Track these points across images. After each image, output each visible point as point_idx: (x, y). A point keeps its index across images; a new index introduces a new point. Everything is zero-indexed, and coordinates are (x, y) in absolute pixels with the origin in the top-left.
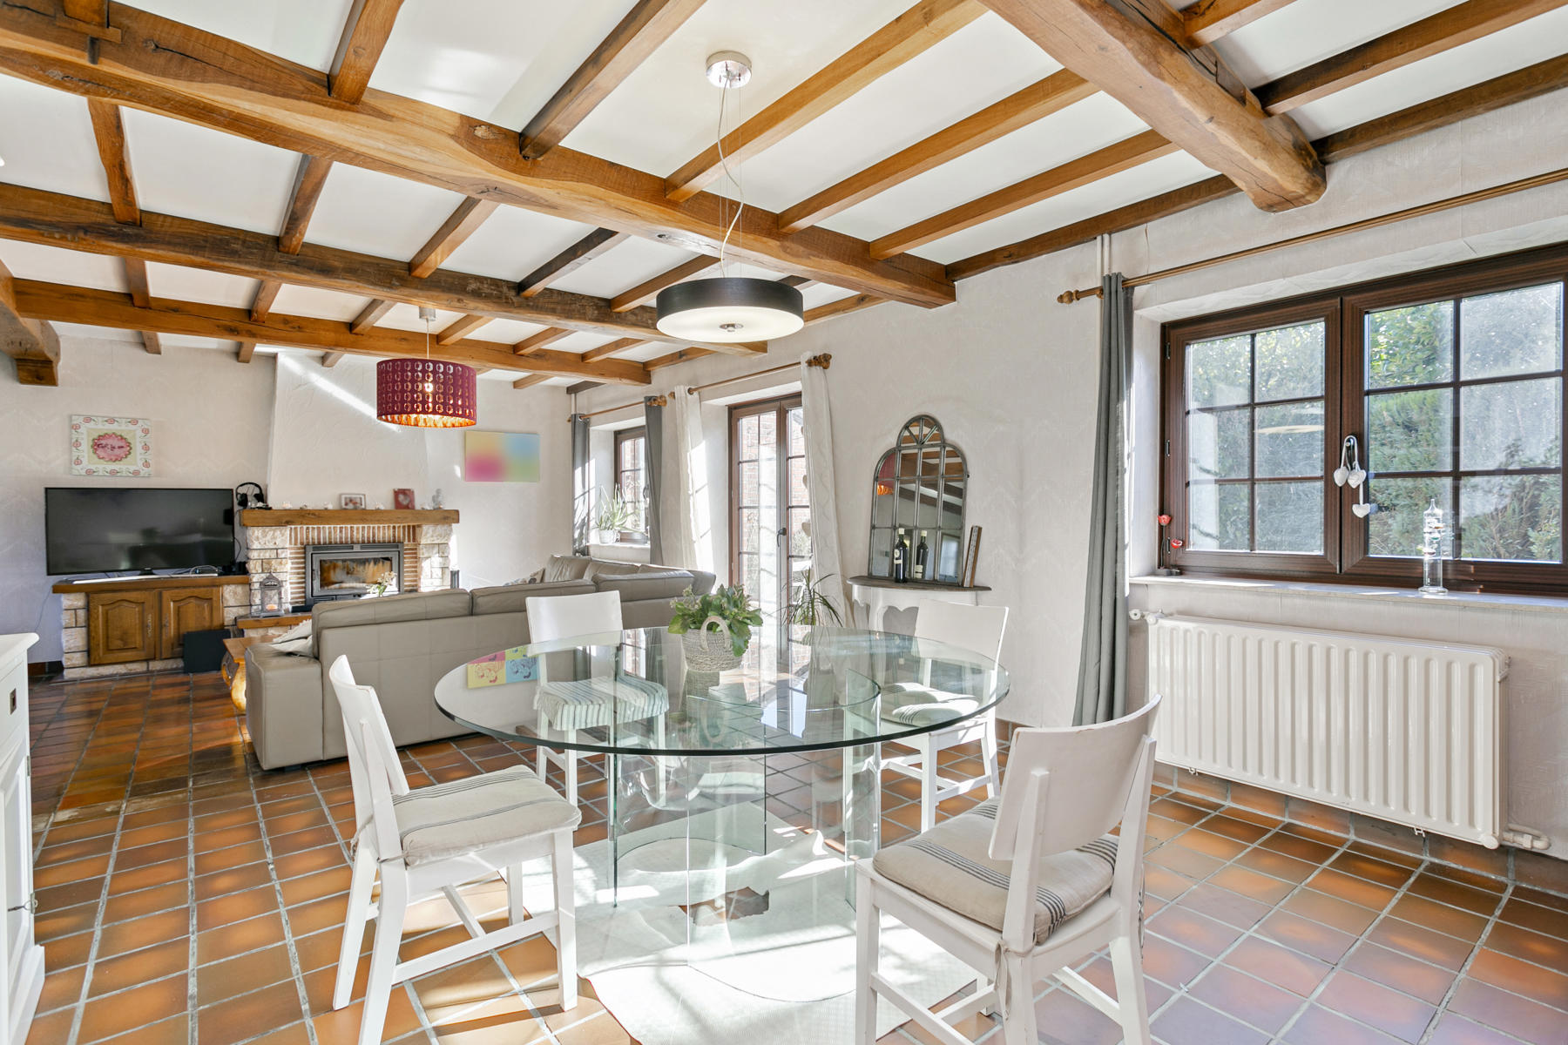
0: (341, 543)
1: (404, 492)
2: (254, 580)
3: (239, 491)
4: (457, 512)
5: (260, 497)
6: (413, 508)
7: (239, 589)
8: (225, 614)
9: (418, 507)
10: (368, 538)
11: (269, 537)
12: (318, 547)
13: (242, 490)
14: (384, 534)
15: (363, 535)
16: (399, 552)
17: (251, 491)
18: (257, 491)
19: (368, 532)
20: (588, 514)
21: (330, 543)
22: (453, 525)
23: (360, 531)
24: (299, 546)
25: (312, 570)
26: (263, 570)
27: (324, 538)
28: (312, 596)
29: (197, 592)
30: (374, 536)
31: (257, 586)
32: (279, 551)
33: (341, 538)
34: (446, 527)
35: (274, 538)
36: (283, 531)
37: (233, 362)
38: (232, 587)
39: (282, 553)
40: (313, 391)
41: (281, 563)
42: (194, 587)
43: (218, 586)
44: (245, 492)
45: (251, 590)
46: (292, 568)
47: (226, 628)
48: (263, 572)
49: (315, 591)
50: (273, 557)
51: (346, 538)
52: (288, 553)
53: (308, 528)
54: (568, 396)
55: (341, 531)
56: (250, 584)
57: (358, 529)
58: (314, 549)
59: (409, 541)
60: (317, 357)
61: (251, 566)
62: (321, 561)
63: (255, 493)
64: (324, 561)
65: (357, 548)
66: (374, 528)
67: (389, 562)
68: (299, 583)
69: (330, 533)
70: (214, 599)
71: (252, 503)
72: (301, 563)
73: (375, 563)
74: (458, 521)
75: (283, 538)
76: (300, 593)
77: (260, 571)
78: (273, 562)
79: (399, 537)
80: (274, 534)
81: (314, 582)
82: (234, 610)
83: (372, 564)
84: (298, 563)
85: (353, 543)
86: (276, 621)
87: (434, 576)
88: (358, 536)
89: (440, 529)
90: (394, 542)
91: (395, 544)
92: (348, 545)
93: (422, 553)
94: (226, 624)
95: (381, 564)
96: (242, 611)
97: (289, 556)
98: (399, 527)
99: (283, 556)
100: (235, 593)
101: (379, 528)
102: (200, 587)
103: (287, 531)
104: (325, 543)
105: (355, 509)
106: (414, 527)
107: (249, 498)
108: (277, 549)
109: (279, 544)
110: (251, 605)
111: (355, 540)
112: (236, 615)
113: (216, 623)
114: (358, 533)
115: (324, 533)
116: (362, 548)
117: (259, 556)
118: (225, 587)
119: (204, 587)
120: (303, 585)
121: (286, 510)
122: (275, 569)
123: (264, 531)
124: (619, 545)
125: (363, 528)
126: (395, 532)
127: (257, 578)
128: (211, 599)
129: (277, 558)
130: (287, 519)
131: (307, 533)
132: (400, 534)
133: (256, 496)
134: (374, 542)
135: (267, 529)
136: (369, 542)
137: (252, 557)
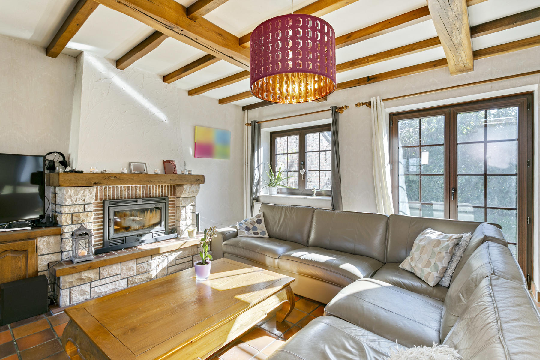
0: (129, 198)
1: (169, 162)
2: (65, 231)
3: (47, 158)
4: (203, 176)
5: (65, 163)
6: (176, 173)
7: (52, 239)
8: (39, 262)
9: (179, 172)
10: (146, 194)
11: (80, 196)
12: (114, 201)
13: (49, 157)
14: (156, 191)
15: (143, 192)
16: (166, 203)
17: (57, 158)
18: (61, 159)
19: (146, 190)
20: (260, 178)
21: (121, 198)
22: (201, 185)
23: (141, 189)
24: (99, 201)
25: (109, 219)
26: (72, 222)
27: (117, 195)
28: (109, 239)
29: (13, 245)
30: (150, 193)
31: (68, 235)
32: (86, 206)
33: (129, 194)
34: (196, 186)
35: (84, 196)
36: (91, 191)
37: (43, 55)
38: (45, 239)
39: (89, 207)
40: (111, 85)
41: (87, 216)
42: (10, 242)
43: (34, 238)
44: (52, 159)
45: (62, 239)
46: (95, 219)
47: (39, 274)
48: (72, 224)
49: (111, 235)
50: (81, 211)
51: (132, 194)
52: (92, 208)
53: (105, 188)
54: (243, 111)
55: (129, 190)
56: (61, 235)
57: (140, 188)
58: (111, 203)
59: (171, 195)
60: (113, 60)
61: (64, 220)
62: (115, 212)
63: (59, 160)
64: (118, 212)
65: (140, 201)
66: (150, 187)
67: (159, 210)
68: (98, 230)
69: (121, 191)
70: (30, 250)
71: (60, 169)
72: (100, 214)
73: (151, 212)
74: (203, 182)
75: (91, 196)
76: (99, 237)
77: (70, 223)
78: (81, 215)
79: (165, 193)
80: (84, 193)
81: (110, 228)
82: (47, 257)
83: (149, 212)
84: (98, 214)
85: (136, 198)
86: (88, 266)
87: (188, 218)
88: (140, 193)
89: (194, 187)
90: (162, 197)
91: (163, 198)
92: (134, 199)
93: (181, 203)
94: (39, 270)
95: (154, 212)
96: (54, 258)
97: (93, 209)
98: (165, 186)
99: (89, 210)
100: (48, 243)
101: (153, 187)
102: (16, 241)
103: (94, 189)
104: (117, 199)
105: (141, 173)
106: (174, 186)
107: (56, 164)
108: (84, 205)
109: (88, 200)
110: (62, 252)
111: (138, 195)
112: (49, 261)
113: (31, 270)
114: (140, 191)
115: (117, 191)
116: (143, 201)
117: (70, 210)
118: (39, 239)
119: (20, 240)
120: (102, 231)
121: (94, 173)
122: (83, 221)
123: (76, 191)
124: (279, 195)
125: (143, 187)
126: (163, 189)
127: (68, 229)
128: (27, 250)
129: (84, 212)
130: (96, 181)
131: (105, 191)
132: (166, 191)
133: (61, 162)
134: (150, 197)
135: (79, 189)
136: (147, 197)
137: (64, 212)
